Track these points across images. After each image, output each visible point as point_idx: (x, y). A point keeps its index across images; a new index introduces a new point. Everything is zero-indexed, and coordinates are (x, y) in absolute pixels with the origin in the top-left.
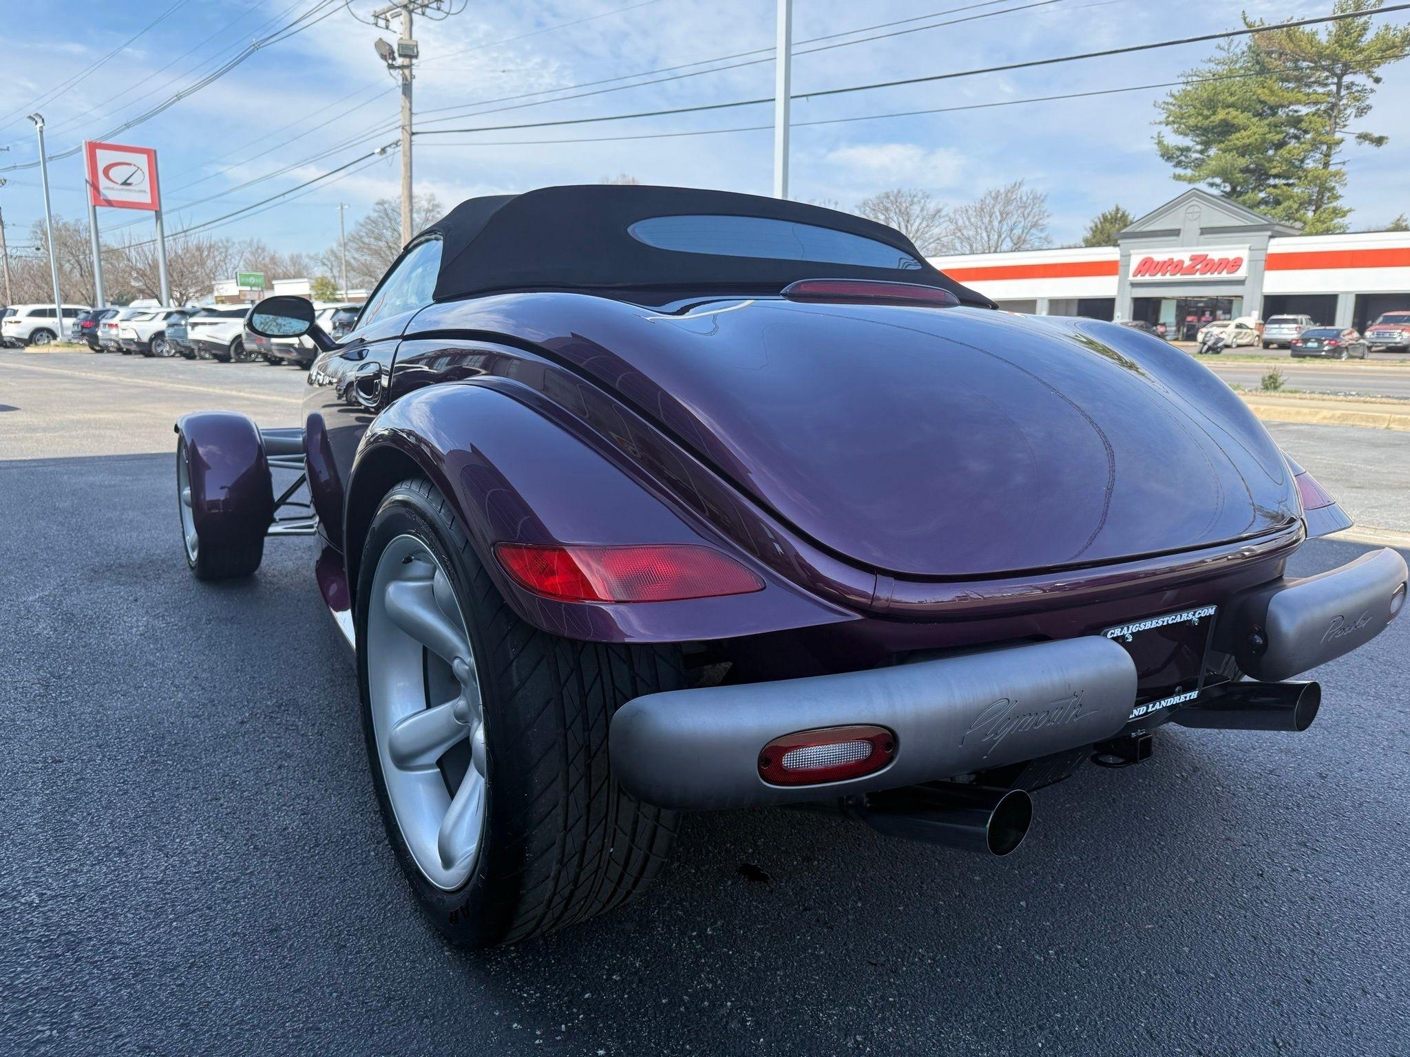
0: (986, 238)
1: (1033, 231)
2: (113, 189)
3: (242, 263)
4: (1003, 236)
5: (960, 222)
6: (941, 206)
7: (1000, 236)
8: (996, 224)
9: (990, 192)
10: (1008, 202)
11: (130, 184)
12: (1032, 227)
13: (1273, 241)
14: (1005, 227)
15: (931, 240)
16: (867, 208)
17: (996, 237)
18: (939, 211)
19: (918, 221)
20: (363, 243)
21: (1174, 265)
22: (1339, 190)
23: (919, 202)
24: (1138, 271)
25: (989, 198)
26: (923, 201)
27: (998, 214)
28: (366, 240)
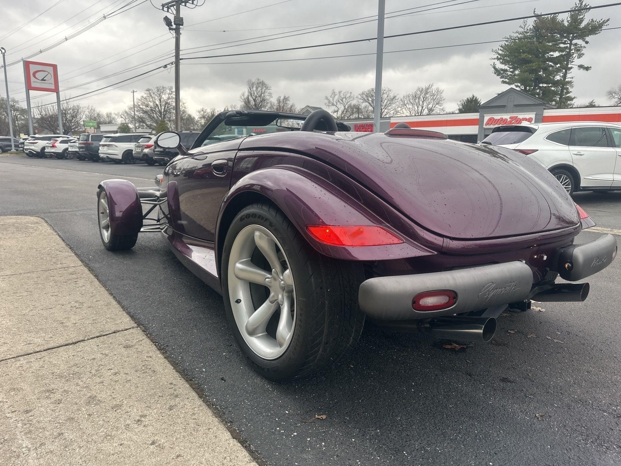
0: (417, 109)
1: (437, 106)
2: (37, 82)
3: (84, 116)
4: (424, 108)
5: (406, 102)
6: (396, 95)
7: (422, 107)
8: (421, 103)
9: (419, 89)
10: (426, 93)
11: (45, 80)
12: (437, 104)
13: (545, 111)
14: (425, 104)
15: (392, 110)
16: (364, 95)
17: (421, 108)
18: (395, 97)
19: (386, 101)
20: (140, 108)
21: (503, 121)
22: (570, 89)
23: (386, 93)
24: (487, 124)
25: (418, 91)
26: (388, 92)
27: (422, 98)
28: (141, 107)
